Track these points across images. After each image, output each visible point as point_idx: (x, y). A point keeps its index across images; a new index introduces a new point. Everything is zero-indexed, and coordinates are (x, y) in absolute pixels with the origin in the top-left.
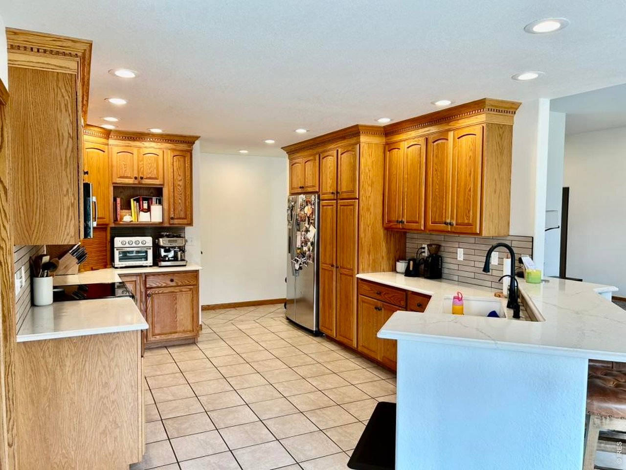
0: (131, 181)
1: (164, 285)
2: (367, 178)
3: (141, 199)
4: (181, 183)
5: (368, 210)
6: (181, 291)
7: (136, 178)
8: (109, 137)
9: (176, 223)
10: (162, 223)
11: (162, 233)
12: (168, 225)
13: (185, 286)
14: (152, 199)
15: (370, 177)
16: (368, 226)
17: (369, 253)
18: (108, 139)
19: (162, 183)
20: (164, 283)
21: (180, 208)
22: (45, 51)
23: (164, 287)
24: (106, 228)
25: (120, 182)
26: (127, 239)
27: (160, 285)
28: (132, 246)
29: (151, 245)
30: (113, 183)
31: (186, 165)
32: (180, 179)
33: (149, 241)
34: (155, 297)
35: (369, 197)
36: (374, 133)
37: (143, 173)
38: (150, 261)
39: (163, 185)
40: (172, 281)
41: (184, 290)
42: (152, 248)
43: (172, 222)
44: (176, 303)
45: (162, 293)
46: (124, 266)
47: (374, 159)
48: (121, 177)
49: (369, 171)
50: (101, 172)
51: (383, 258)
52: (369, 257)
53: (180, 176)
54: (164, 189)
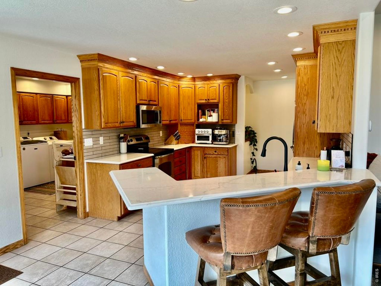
0: (204, 101)
1: (212, 153)
2: (303, 91)
3: (210, 110)
4: (227, 101)
5: (304, 113)
6: (220, 157)
7: (206, 100)
8: (195, 81)
9: (225, 122)
10: (218, 122)
11: (217, 127)
12: (221, 123)
13: (222, 155)
14: (215, 110)
15: (305, 89)
16: (304, 125)
17: (304, 143)
18: (195, 82)
19: (218, 101)
20: (212, 152)
21: (227, 114)
22: (89, 60)
23: (212, 154)
24: (194, 125)
25: (200, 102)
26: (200, 130)
27: (210, 153)
28: (205, 133)
29: (211, 133)
30: (197, 103)
31: (230, 91)
32: (227, 99)
33: (210, 131)
34: (208, 158)
35: (305, 104)
36: (308, 58)
37: (209, 97)
38: (210, 142)
39: (219, 102)
40: (215, 152)
41: (221, 157)
42: (211, 135)
43: (222, 121)
44: (217, 163)
45: (211, 157)
46: (199, 143)
47: (309, 77)
48: (200, 100)
49: (305, 85)
50: (190, 98)
51: (316, 147)
52: (304, 146)
53: (227, 97)
54: (219, 105)
